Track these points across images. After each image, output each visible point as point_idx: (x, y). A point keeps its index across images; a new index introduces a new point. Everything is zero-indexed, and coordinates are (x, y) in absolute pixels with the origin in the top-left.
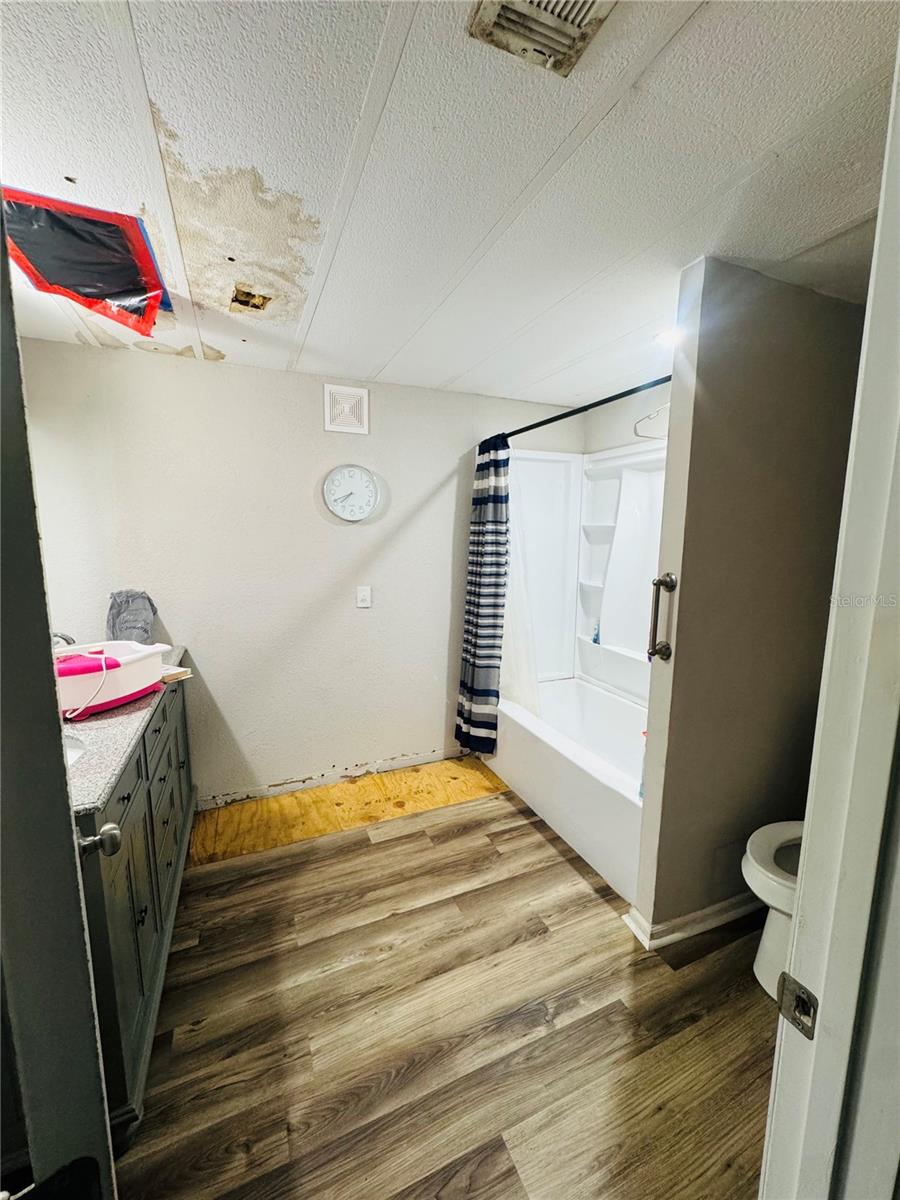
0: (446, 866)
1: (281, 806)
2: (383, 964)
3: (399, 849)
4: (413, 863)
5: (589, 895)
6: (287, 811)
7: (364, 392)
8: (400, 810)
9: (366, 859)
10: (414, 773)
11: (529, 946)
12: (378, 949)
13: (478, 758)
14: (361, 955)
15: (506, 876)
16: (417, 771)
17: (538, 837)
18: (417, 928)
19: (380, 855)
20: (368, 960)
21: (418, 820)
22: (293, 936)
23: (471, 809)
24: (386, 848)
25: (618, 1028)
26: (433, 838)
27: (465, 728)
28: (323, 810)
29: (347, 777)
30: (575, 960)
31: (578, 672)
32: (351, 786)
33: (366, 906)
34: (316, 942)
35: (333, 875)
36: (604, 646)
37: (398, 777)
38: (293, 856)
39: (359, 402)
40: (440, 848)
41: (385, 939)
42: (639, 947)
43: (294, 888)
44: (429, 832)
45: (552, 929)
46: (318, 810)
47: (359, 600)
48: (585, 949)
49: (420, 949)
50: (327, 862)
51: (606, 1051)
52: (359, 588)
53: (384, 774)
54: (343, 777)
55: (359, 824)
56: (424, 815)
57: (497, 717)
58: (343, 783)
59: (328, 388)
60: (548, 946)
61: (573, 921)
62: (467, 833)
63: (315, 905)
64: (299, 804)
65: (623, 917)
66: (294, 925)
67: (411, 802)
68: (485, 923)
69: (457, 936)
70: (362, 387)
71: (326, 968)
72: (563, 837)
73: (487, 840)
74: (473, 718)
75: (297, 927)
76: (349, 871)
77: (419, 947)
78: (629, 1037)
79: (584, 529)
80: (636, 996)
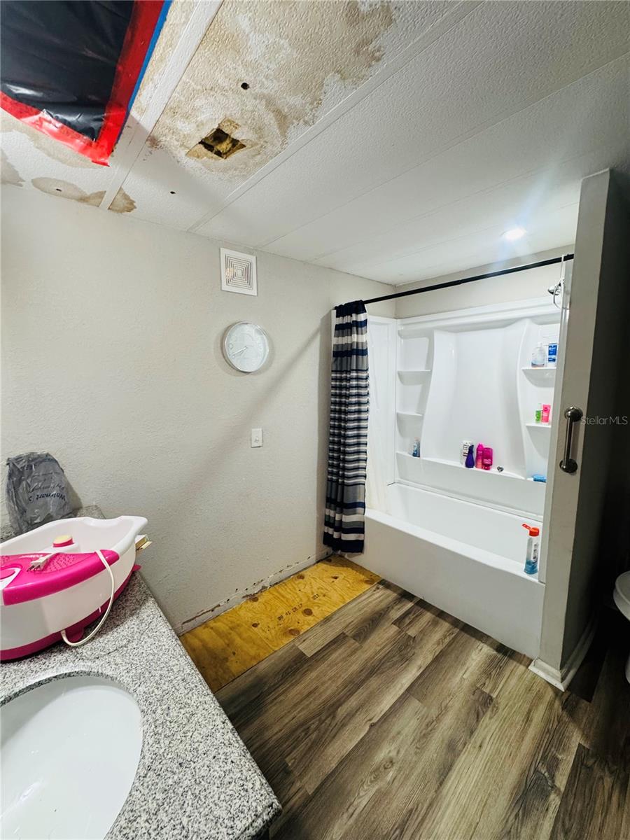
0: (381, 663)
1: (201, 640)
2: (396, 784)
3: (334, 656)
4: (355, 668)
5: (495, 657)
6: (210, 645)
7: (252, 259)
8: (310, 618)
9: (313, 674)
10: (301, 580)
11: (491, 718)
12: (382, 769)
13: (341, 556)
14: (371, 782)
15: (430, 658)
16: (302, 577)
17: (428, 616)
18: (399, 733)
19: (323, 667)
20: (381, 784)
21: (332, 623)
22: (298, 785)
23: (365, 602)
24: (324, 659)
25: (597, 772)
26: (355, 637)
27: (336, 535)
28: (245, 635)
29: (247, 596)
30: (528, 719)
31: (398, 479)
32: (255, 604)
33: (344, 725)
34: (322, 784)
35: (295, 701)
36: (424, 459)
37: (289, 585)
38: (245, 692)
39: (250, 266)
40: (366, 645)
41: (382, 755)
42: (556, 690)
43: (267, 728)
44: (348, 632)
45: (494, 696)
46: (240, 635)
47: (253, 440)
48: (527, 706)
49: (416, 753)
50: (281, 690)
51: (606, 797)
52: (253, 430)
53: (276, 586)
54: (244, 597)
55: (285, 641)
56: (335, 617)
57: (364, 523)
58: (246, 602)
59: (224, 252)
60: (502, 712)
61: (502, 683)
62: (377, 625)
63: (298, 741)
64: (219, 634)
65: (529, 668)
66: (291, 772)
67: (316, 608)
68: (446, 707)
69: (434, 729)
70: (251, 254)
71: (351, 810)
72: (445, 611)
73: (395, 628)
74: (343, 526)
75: (296, 773)
76: (306, 692)
77: (412, 752)
78: (610, 777)
79: (399, 374)
80: (586, 736)
